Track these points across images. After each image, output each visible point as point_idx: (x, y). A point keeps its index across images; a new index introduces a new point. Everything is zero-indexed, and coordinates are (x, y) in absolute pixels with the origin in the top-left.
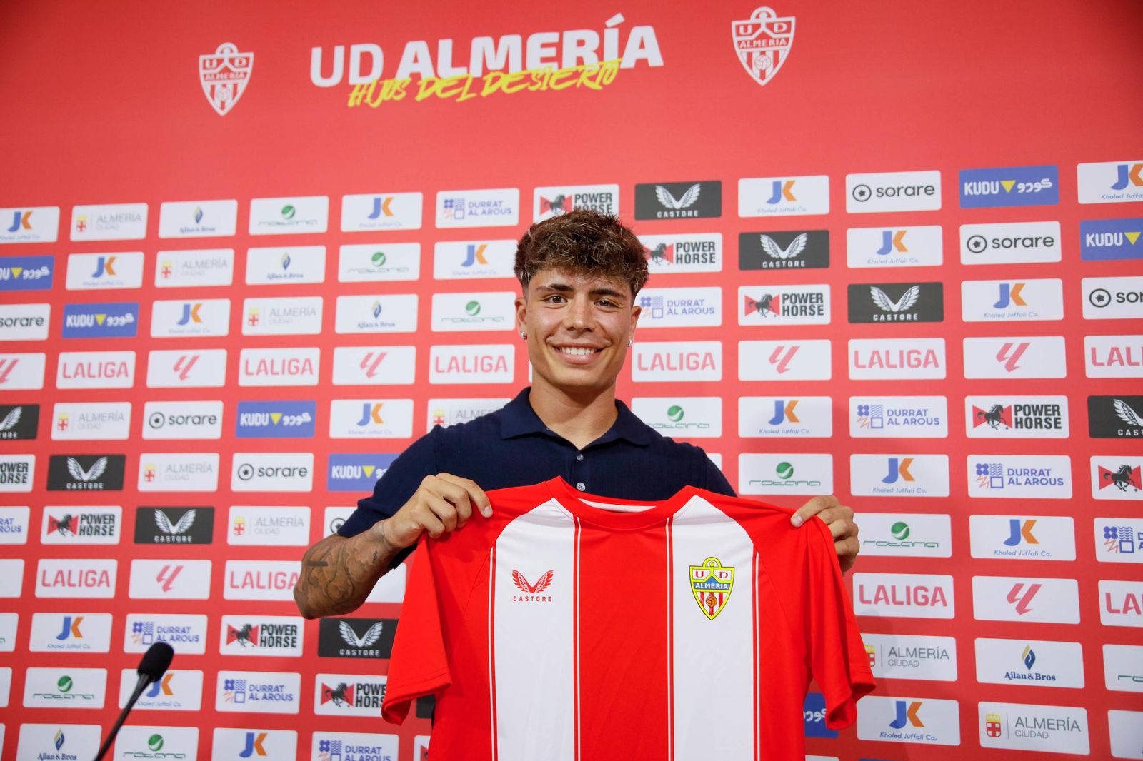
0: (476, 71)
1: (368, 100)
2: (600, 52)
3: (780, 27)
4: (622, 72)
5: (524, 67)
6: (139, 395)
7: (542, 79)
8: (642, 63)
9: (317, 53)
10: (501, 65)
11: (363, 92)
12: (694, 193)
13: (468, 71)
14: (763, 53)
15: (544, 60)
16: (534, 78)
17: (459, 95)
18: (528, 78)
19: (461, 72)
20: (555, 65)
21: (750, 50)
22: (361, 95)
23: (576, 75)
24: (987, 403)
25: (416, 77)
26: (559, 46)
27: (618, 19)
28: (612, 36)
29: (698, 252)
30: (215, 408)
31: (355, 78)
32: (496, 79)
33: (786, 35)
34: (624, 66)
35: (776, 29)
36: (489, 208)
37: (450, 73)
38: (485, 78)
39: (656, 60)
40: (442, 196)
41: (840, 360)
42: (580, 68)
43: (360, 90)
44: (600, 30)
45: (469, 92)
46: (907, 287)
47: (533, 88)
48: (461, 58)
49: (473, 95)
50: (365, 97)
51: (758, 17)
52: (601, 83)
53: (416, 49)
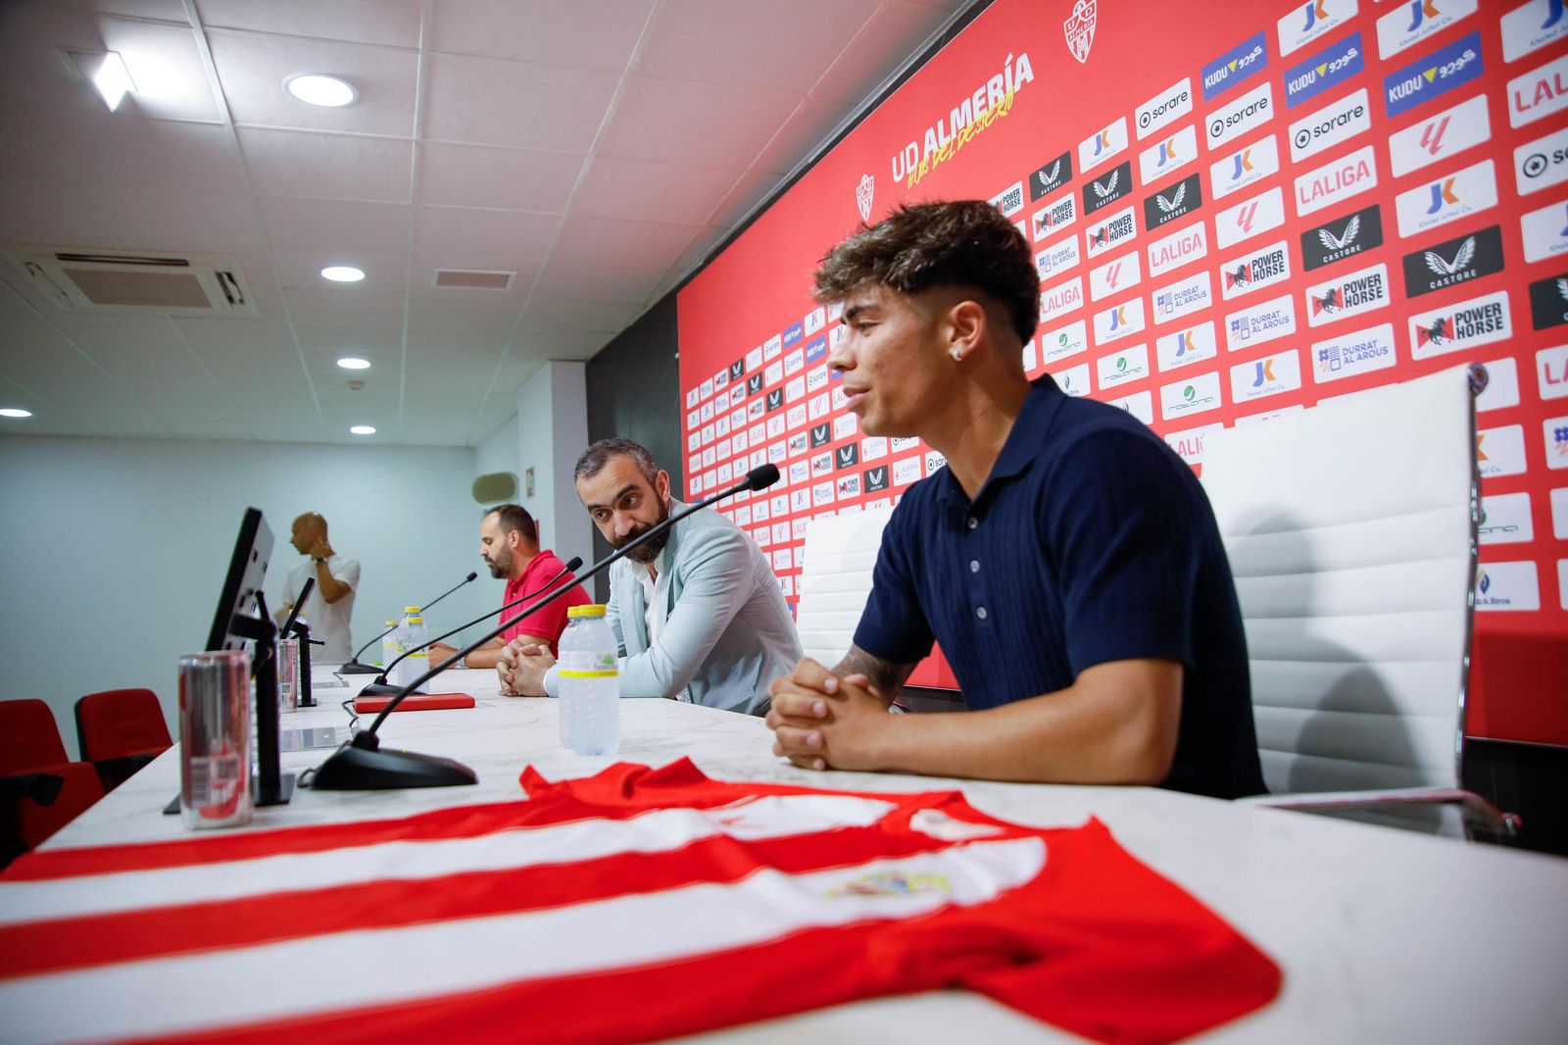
0: (954, 134)
1: (914, 180)
2: (1004, 88)
3: (1089, 11)
4: (1015, 96)
5: (973, 120)
7: (981, 123)
8: (1024, 82)
9: (894, 161)
10: (964, 123)
12: (1057, 168)
13: (951, 137)
16: (977, 124)
17: (949, 155)
18: (975, 126)
19: (948, 139)
20: (986, 109)
21: (1074, 39)
22: (912, 178)
23: (995, 110)
24: (1234, 267)
26: (986, 94)
27: (1010, 57)
28: (1008, 72)
29: (1064, 211)
31: (910, 169)
32: (962, 135)
33: (1092, 16)
34: (1016, 90)
35: (1087, 14)
37: (944, 141)
38: (958, 137)
39: (1030, 76)
41: (1144, 264)
42: (996, 105)
43: (912, 174)
44: (1003, 71)
45: (953, 151)
46: (1177, 186)
47: (979, 132)
48: (947, 129)
51: (1076, 11)
52: (1006, 110)
53: (929, 134)
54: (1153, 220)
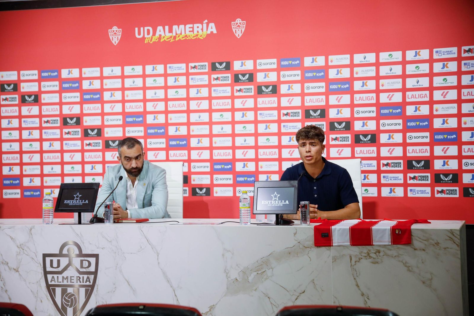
0: (174, 34)
1: (150, 41)
2: (202, 29)
3: (242, 24)
4: (207, 35)
5: (185, 33)
6: (103, 114)
7: (189, 36)
8: (212, 32)
9: (136, 29)
10: (180, 33)
11: (148, 39)
12: (224, 64)
13: (172, 34)
14: (239, 30)
15: (190, 31)
16: (187, 36)
17: (171, 40)
18: (186, 36)
19: (171, 34)
20: (192, 33)
21: (236, 29)
22: (148, 40)
23: (197, 35)
24: (285, 112)
25: (160, 35)
26: (193, 28)
27: (206, 21)
28: (205, 25)
29: (226, 78)
30: (120, 117)
31: (146, 36)
32: (179, 36)
33: (244, 26)
34: (208, 33)
35: (241, 24)
36: (179, 68)
37: (168, 35)
38: (176, 36)
39: (215, 32)
40: (168, 66)
41: (256, 103)
42: (198, 34)
43: (147, 39)
44: (202, 24)
45: (173, 39)
46: (270, 86)
47: (188, 39)
48: (171, 31)
49: (174, 40)
50: (149, 41)
51: (237, 21)
52: (203, 37)
53: (160, 28)
54: (259, 91)
